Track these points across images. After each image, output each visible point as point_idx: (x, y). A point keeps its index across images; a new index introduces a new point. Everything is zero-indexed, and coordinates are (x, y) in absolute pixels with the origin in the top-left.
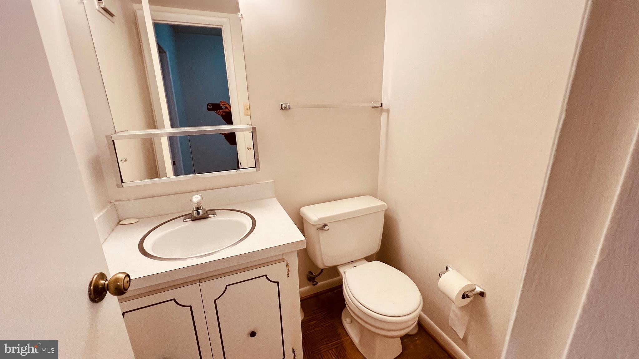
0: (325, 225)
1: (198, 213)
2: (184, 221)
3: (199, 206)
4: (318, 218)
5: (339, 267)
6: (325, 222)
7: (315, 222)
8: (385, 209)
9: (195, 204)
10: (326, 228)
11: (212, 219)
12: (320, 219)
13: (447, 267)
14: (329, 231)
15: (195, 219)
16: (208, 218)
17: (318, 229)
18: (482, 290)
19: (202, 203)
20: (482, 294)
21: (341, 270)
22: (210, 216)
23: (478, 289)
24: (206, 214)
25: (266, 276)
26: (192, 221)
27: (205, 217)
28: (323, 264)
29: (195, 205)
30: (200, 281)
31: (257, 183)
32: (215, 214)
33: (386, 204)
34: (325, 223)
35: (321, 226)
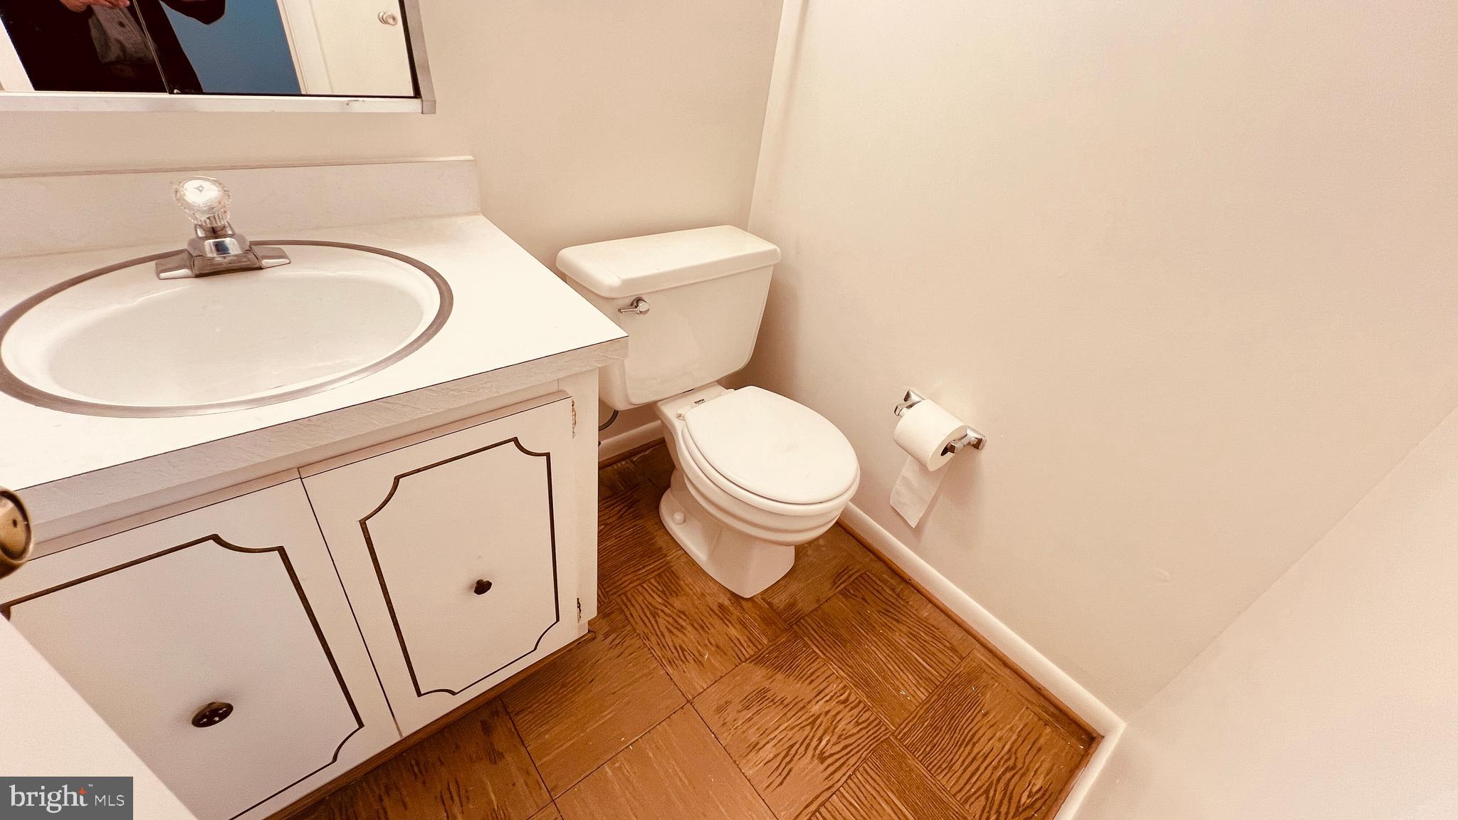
0: (639, 300)
1: (221, 248)
2: (163, 275)
3: (219, 224)
4: (619, 278)
5: (662, 404)
6: (635, 293)
7: (611, 289)
8: (776, 262)
9: (203, 212)
10: (642, 306)
11: (275, 274)
12: (627, 283)
13: (908, 392)
14: (647, 314)
15: (209, 272)
16: (260, 268)
17: (619, 310)
18: (979, 437)
19: (229, 213)
20: (978, 444)
21: (669, 411)
22: (265, 262)
23: (972, 436)
24: (251, 256)
25: (515, 440)
26: (198, 276)
27: (247, 266)
28: (627, 396)
29: (203, 218)
30: (301, 471)
31: (413, 159)
32: (283, 256)
33: (778, 249)
34: (638, 293)
35: (629, 301)
